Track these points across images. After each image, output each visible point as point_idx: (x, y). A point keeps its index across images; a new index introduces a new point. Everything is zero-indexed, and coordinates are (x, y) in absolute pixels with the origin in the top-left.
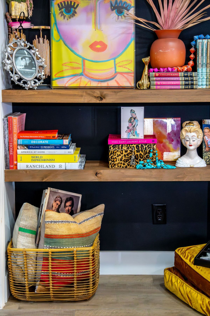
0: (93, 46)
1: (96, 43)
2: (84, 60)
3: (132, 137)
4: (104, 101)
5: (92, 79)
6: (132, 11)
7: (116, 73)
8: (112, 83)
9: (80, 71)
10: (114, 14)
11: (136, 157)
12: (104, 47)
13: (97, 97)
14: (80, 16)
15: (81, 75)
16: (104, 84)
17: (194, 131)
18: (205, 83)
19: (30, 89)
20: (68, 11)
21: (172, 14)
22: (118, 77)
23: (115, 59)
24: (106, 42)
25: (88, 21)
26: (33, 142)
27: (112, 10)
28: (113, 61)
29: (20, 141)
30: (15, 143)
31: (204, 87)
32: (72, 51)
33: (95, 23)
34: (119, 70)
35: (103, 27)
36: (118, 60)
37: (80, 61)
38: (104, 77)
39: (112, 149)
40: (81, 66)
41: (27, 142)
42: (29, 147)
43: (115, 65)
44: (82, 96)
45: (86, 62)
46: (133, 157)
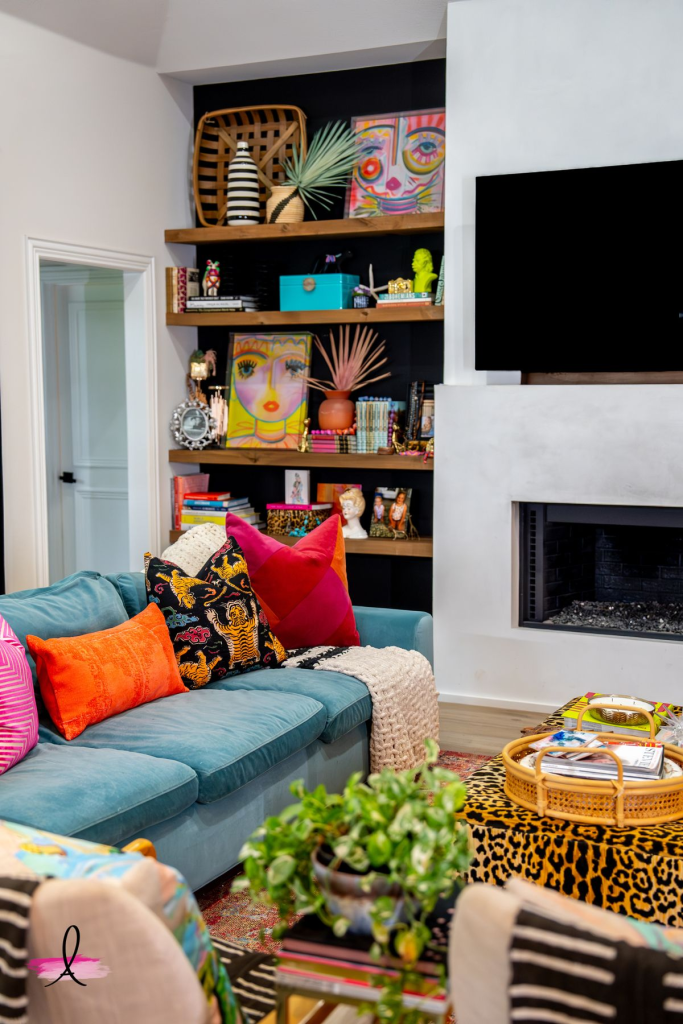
0: (266, 406)
1: (269, 403)
2: (257, 420)
3: (297, 503)
4: (258, 463)
5: (263, 440)
6: (306, 371)
7: (286, 434)
8: (281, 445)
9: (252, 432)
10: (288, 374)
11: (293, 524)
12: (276, 407)
13: (251, 459)
14: (257, 375)
15: (253, 435)
16: (273, 446)
17: (350, 499)
18: (365, 447)
19: (194, 449)
20: (247, 370)
21: (347, 374)
22: (287, 439)
23: (285, 419)
24: (278, 401)
25: (264, 381)
26: (197, 503)
27: (287, 369)
28: (283, 422)
29: (186, 502)
30: (181, 503)
31: (365, 452)
32: (246, 410)
33: (270, 382)
34: (289, 431)
35: (278, 386)
36: (288, 421)
37: (253, 421)
38: (274, 439)
39: (270, 514)
40: (254, 426)
41: (191, 502)
42: (193, 507)
43: (285, 425)
44: (237, 457)
45: (259, 422)
46: (289, 524)
